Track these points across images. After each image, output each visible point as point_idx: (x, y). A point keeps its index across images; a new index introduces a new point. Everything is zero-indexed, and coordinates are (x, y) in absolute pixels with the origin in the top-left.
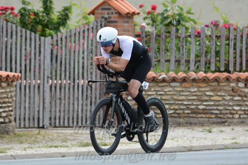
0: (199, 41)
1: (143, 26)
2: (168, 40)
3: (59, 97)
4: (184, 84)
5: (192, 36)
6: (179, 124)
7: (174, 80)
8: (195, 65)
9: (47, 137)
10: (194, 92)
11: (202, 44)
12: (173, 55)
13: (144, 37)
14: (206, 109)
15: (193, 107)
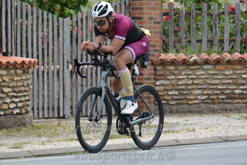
0: (233, 18)
1: (172, 3)
2: (199, 18)
3: (81, 83)
4: (218, 67)
5: (226, 13)
6: (214, 111)
7: (207, 62)
8: (229, 45)
9: (67, 129)
10: (229, 75)
11: (236, 21)
12: (205, 35)
13: (173, 15)
14: (242, 94)
15: (228, 92)
